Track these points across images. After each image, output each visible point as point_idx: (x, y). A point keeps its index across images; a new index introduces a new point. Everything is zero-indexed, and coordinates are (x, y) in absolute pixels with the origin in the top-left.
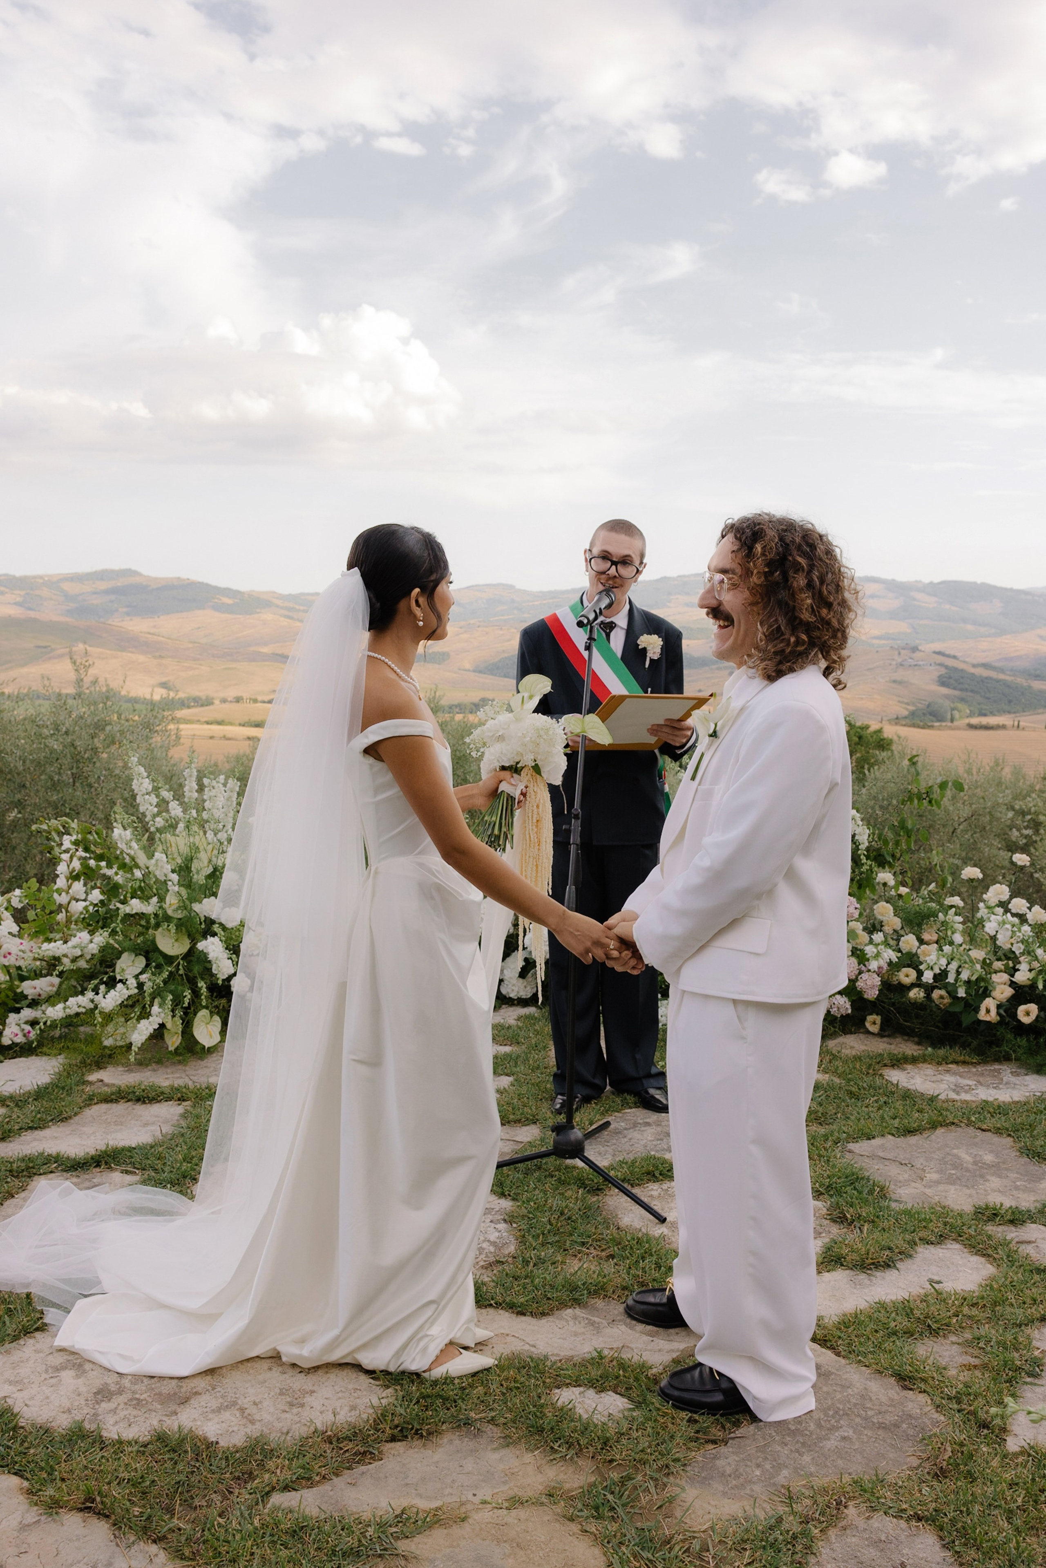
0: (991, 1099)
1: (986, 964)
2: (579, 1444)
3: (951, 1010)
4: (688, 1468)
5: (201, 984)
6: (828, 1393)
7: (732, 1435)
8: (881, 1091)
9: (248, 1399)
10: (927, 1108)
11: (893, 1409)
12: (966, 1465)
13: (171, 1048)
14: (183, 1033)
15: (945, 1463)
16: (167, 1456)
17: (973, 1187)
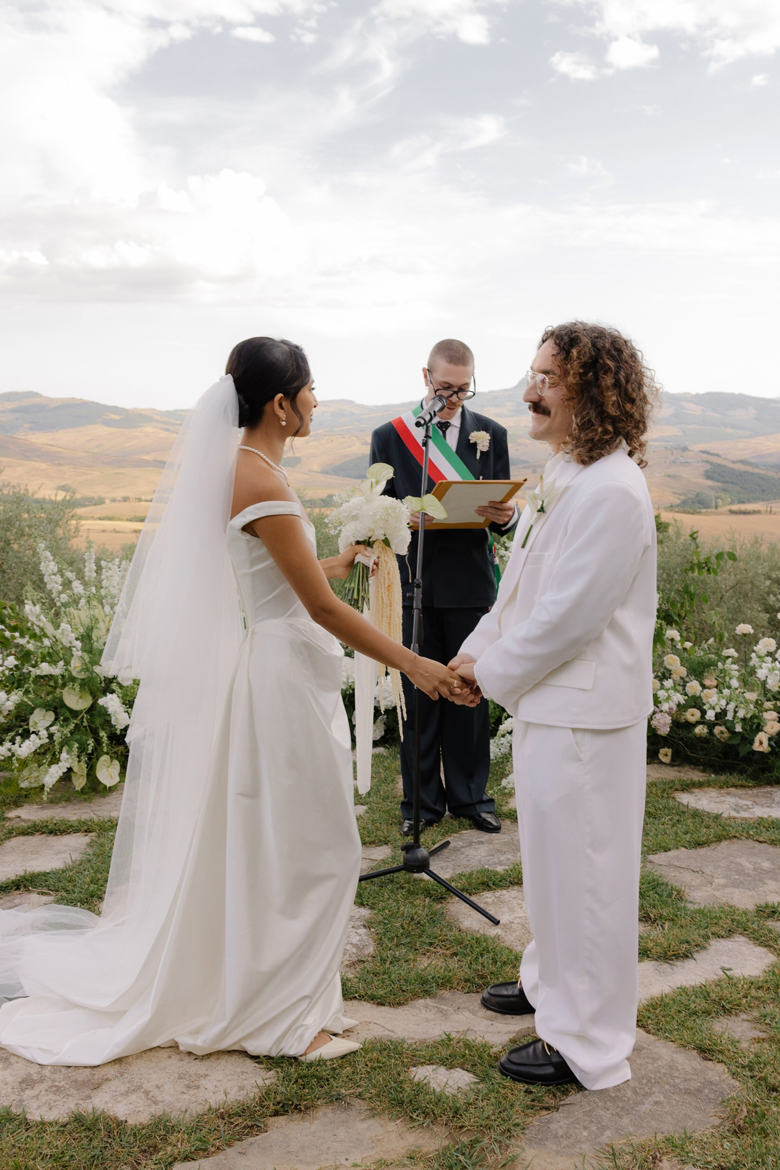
0: (765, 816)
1: (758, 704)
2: (434, 1114)
3: (730, 742)
4: (527, 1132)
5: (103, 734)
6: (641, 1065)
7: (562, 1102)
8: (674, 811)
9: (151, 1083)
10: (713, 824)
11: (696, 1077)
12: (760, 1123)
13: (78, 788)
14: (88, 775)
15: (742, 1122)
16: (83, 1134)
17: (754, 889)
